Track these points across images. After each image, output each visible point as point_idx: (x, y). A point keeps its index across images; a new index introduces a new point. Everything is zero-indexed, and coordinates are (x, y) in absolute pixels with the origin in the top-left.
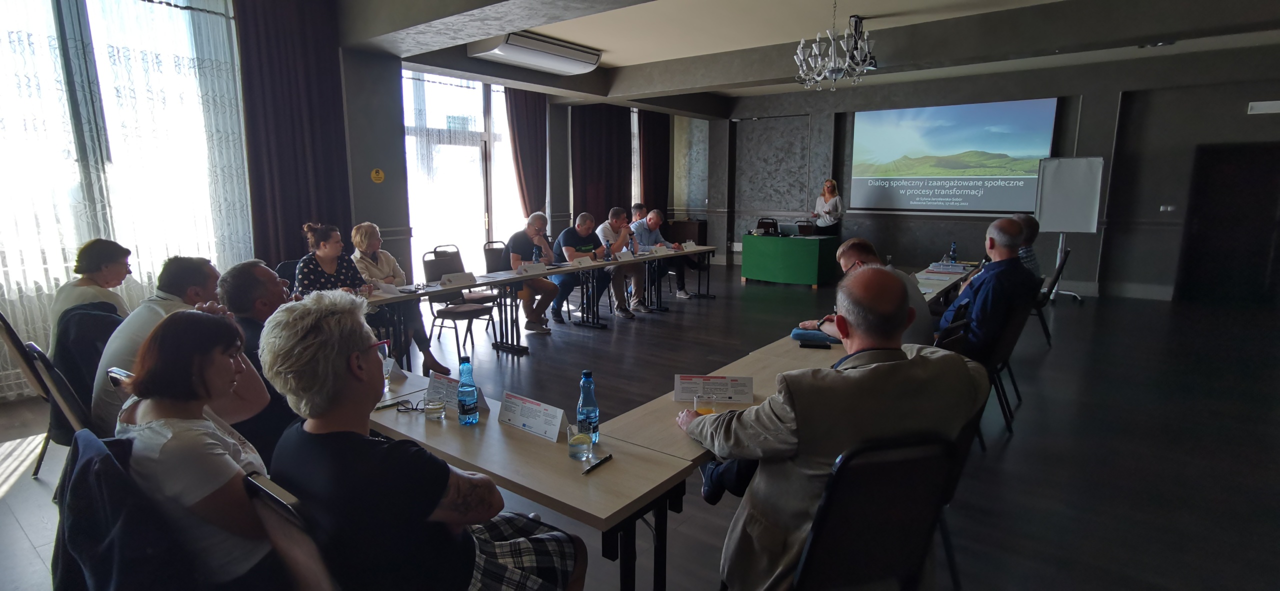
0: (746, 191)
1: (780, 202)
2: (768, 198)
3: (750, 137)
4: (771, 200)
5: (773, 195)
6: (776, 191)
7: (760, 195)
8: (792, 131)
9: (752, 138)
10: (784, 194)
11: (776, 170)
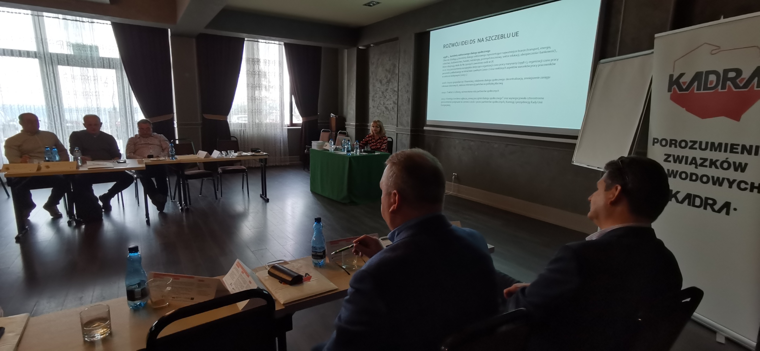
5: (385, 112)
6: (386, 108)
7: (378, 111)
10: (391, 111)
11: (387, 90)
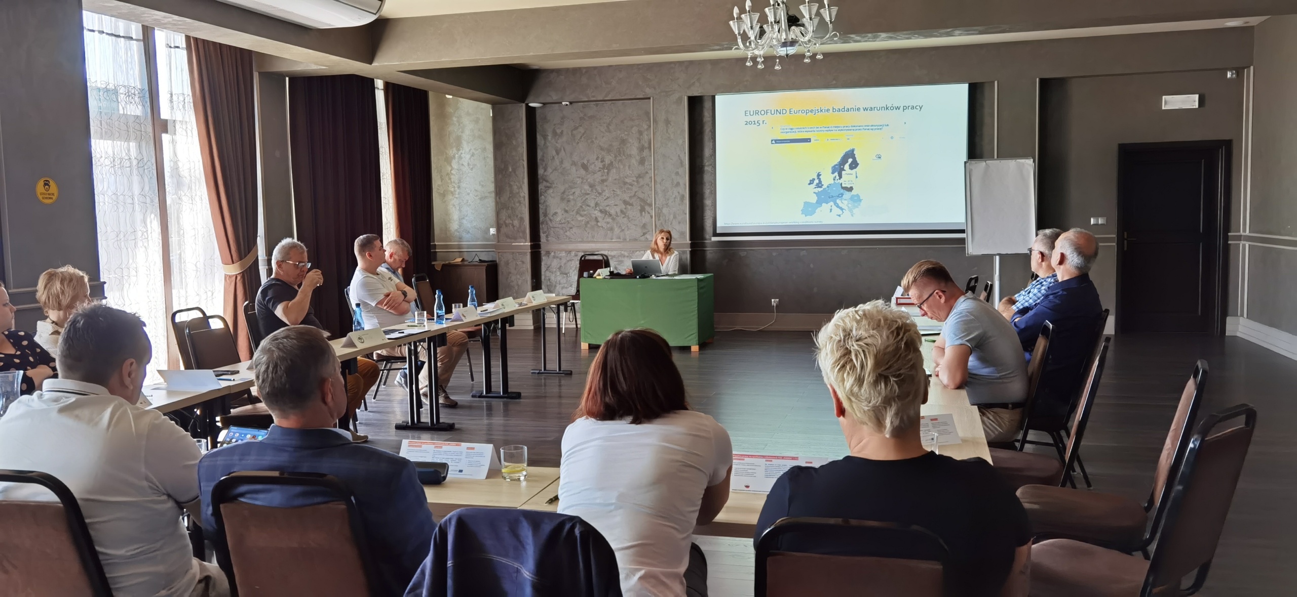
0: (556, 213)
1: (612, 229)
2: (593, 223)
3: (558, 131)
4: (597, 225)
6: (604, 212)
8: (622, 122)
9: (562, 133)
10: (617, 216)
